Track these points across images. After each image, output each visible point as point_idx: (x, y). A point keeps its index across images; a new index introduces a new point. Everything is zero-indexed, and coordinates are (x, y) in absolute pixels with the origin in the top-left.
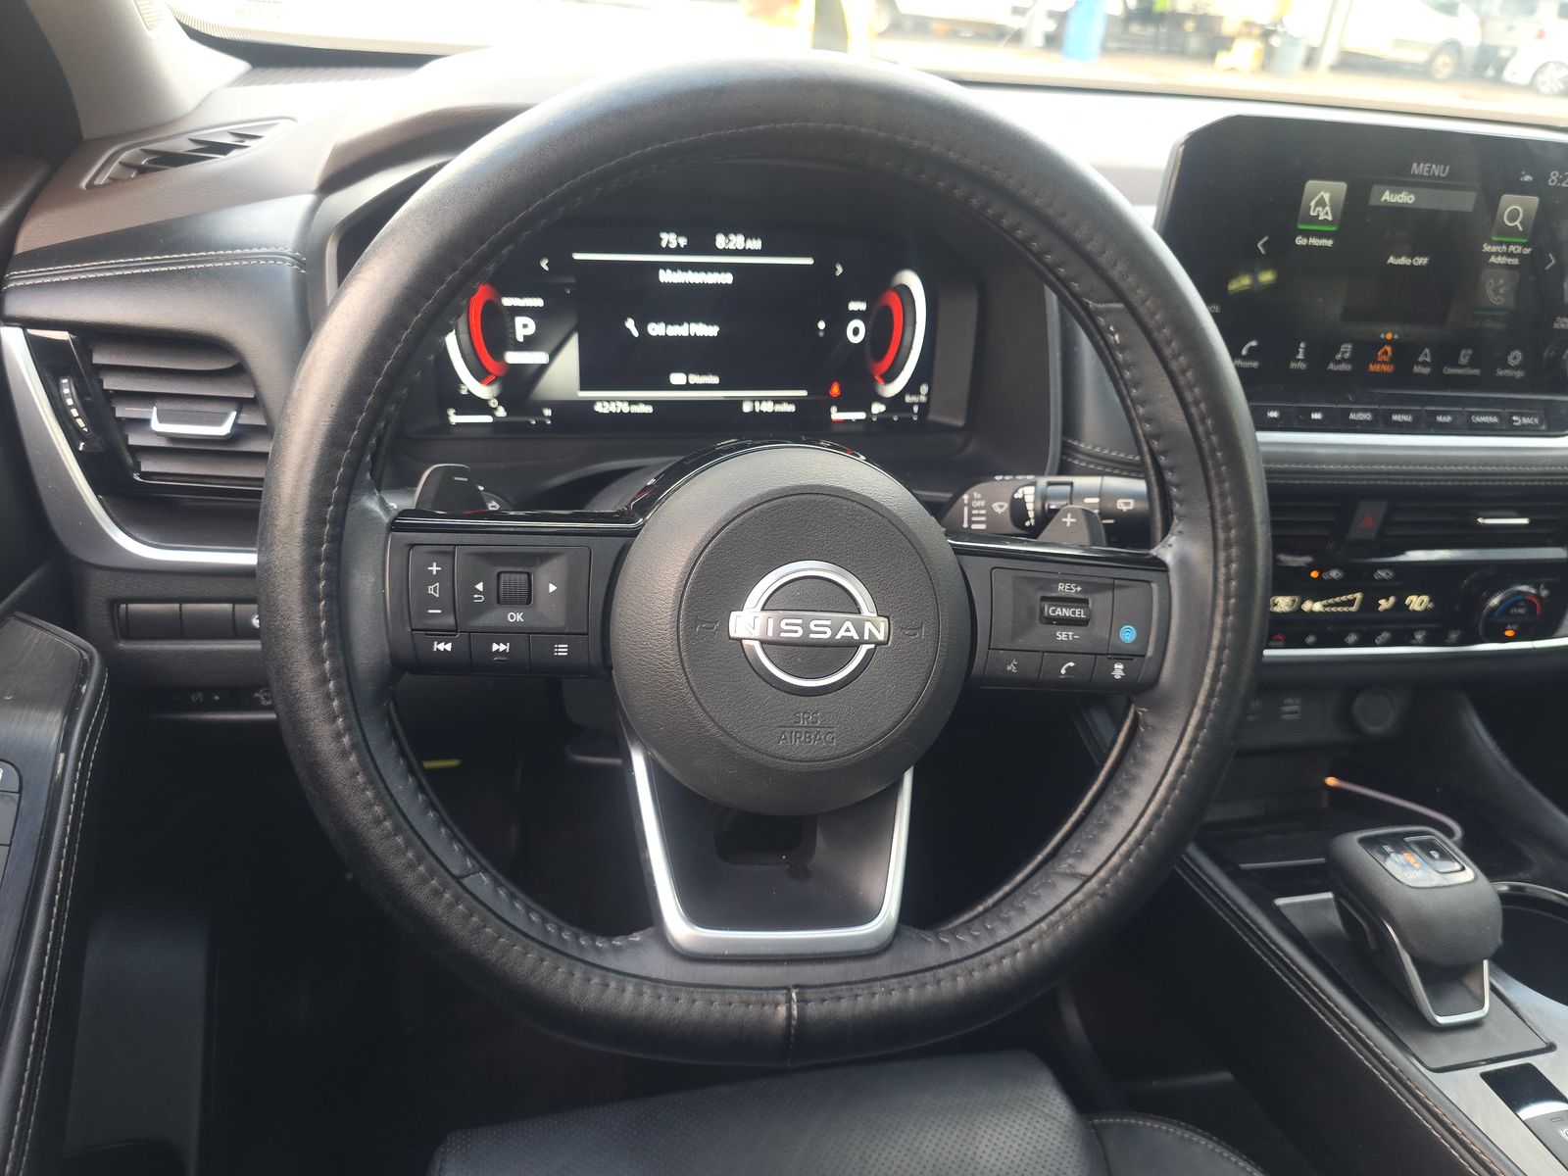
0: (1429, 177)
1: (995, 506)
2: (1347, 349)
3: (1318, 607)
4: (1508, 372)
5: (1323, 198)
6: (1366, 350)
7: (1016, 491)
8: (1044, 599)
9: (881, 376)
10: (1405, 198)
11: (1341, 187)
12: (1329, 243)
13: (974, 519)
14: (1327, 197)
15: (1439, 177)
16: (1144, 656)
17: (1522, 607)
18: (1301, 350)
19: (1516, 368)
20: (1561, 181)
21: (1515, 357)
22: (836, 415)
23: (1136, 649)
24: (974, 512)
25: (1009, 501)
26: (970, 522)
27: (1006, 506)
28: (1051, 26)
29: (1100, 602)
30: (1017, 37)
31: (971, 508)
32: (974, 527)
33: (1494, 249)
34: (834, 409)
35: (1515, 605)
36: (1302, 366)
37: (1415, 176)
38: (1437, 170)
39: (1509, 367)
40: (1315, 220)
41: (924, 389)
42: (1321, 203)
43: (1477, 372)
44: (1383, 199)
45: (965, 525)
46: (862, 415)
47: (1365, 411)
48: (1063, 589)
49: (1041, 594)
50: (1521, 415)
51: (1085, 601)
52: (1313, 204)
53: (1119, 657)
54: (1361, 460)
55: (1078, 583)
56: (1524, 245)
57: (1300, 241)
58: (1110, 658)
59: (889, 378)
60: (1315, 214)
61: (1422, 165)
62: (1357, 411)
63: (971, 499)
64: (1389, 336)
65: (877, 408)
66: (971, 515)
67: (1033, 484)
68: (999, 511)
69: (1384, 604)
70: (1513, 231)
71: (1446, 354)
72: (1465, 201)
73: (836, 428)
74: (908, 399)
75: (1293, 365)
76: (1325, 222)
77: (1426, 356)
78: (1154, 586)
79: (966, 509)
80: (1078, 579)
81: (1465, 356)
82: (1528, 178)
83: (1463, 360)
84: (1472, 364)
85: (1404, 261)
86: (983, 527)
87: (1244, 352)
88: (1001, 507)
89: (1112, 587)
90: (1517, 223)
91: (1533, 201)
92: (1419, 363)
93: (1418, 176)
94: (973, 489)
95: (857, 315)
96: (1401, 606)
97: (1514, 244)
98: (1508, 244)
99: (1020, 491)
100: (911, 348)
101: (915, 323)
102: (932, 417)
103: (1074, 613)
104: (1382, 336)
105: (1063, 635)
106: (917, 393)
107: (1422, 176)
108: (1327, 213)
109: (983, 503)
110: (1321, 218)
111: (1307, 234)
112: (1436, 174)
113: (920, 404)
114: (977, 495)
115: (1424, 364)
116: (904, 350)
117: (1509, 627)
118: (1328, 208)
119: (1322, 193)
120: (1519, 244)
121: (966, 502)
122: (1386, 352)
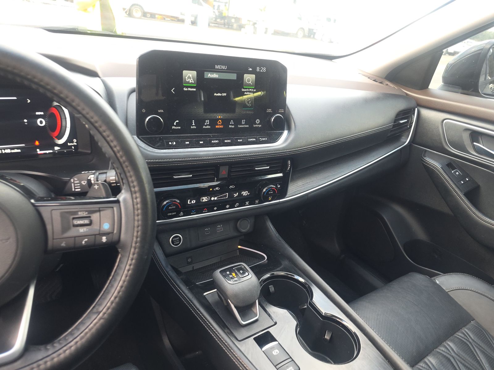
0: (221, 69)
1: (82, 182)
2: (207, 122)
3: (216, 198)
4: (257, 126)
5: (190, 76)
6: (214, 122)
7: (88, 177)
8: (74, 218)
9: (55, 137)
10: (215, 76)
11: (195, 73)
12: (195, 90)
13: (76, 187)
14: (191, 76)
15: (224, 69)
16: (113, 233)
17: (272, 191)
18: (193, 123)
19: (258, 124)
20: (260, 70)
21: (258, 121)
22: (39, 152)
23: (110, 231)
24: (76, 185)
25: (87, 180)
26: (75, 189)
27: (86, 182)
28: (193, 19)
29: (95, 217)
30: (183, 21)
31: (74, 184)
32: (76, 190)
33: (245, 90)
34: (38, 150)
35: (269, 191)
36: (195, 127)
37: (216, 69)
38: (223, 67)
39: (257, 124)
40: (188, 83)
41: (75, 140)
42: (189, 78)
43: (248, 126)
44: (208, 76)
45: (73, 190)
46: (51, 151)
47: (216, 140)
48: (81, 214)
49: (72, 217)
50: (262, 138)
51: (90, 217)
52: (187, 78)
53: (104, 234)
54: (214, 155)
55: (86, 211)
56: (254, 89)
57: (185, 89)
58: (100, 236)
59: (60, 138)
60: (188, 81)
61: (218, 66)
62: (214, 140)
63: (74, 181)
64: (220, 117)
65: (57, 148)
66: (75, 186)
67: (94, 174)
68: (84, 184)
69: (235, 195)
70: (249, 85)
71: (237, 121)
72: (233, 76)
73: (40, 157)
74: (69, 144)
75: (192, 127)
76: (192, 83)
77: (232, 122)
78: (115, 209)
79: (73, 184)
80: (86, 210)
81: (243, 122)
82: (250, 69)
83: (243, 123)
84: (245, 124)
85: (219, 94)
86: (79, 190)
87: (175, 124)
88: (84, 182)
89: (99, 211)
90: (250, 82)
91: (253, 76)
92: (230, 125)
93: (218, 69)
94: (74, 177)
95: (40, 116)
96: (240, 195)
97: (251, 88)
98: (249, 89)
99: (90, 176)
100: (66, 127)
101: (66, 118)
102: (80, 150)
103: (84, 222)
104: (218, 117)
105: (82, 230)
106: (73, 142)
107: (219, 69)
108: (192, 81)
109: (78, 182)
110: (190, 82)
111: (187, 87)
112: (223, 68)
113: (74, 146)
114: (76, 179)
115: (232, 125)
116: (63, 128)
117: (270, 197)
118: (192, 79)
119: (189, 74)
120: (252, 88)
121: (72, 182)
122: (220, 122)
